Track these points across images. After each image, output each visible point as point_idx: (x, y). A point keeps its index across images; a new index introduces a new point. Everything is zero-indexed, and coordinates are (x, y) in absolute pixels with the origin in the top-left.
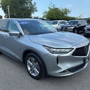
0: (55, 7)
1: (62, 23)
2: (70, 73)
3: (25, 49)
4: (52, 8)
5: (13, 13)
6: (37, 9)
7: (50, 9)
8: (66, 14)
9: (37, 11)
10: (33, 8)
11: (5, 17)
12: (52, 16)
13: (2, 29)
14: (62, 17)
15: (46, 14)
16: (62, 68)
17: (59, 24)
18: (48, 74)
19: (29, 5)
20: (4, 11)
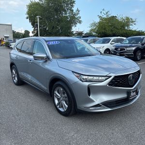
0: (110, 16)
1: (118, 41)
2: (107, 109)
3: (52, 77)
4: (105, 16)
5: (44, 26)
6: (80, 20)
7: (101, 19)
8: (128, 26)
9: (80, 22)
10: (75, 18)
11: (33, 33)
12: (105, 29)
13: (27, 51)
14: (121, 32)
15: (94, 28)
16: (95, 100)
17: (112, 43)
18: (78, 108)
19: (68, 14)
20: (32, 24)
